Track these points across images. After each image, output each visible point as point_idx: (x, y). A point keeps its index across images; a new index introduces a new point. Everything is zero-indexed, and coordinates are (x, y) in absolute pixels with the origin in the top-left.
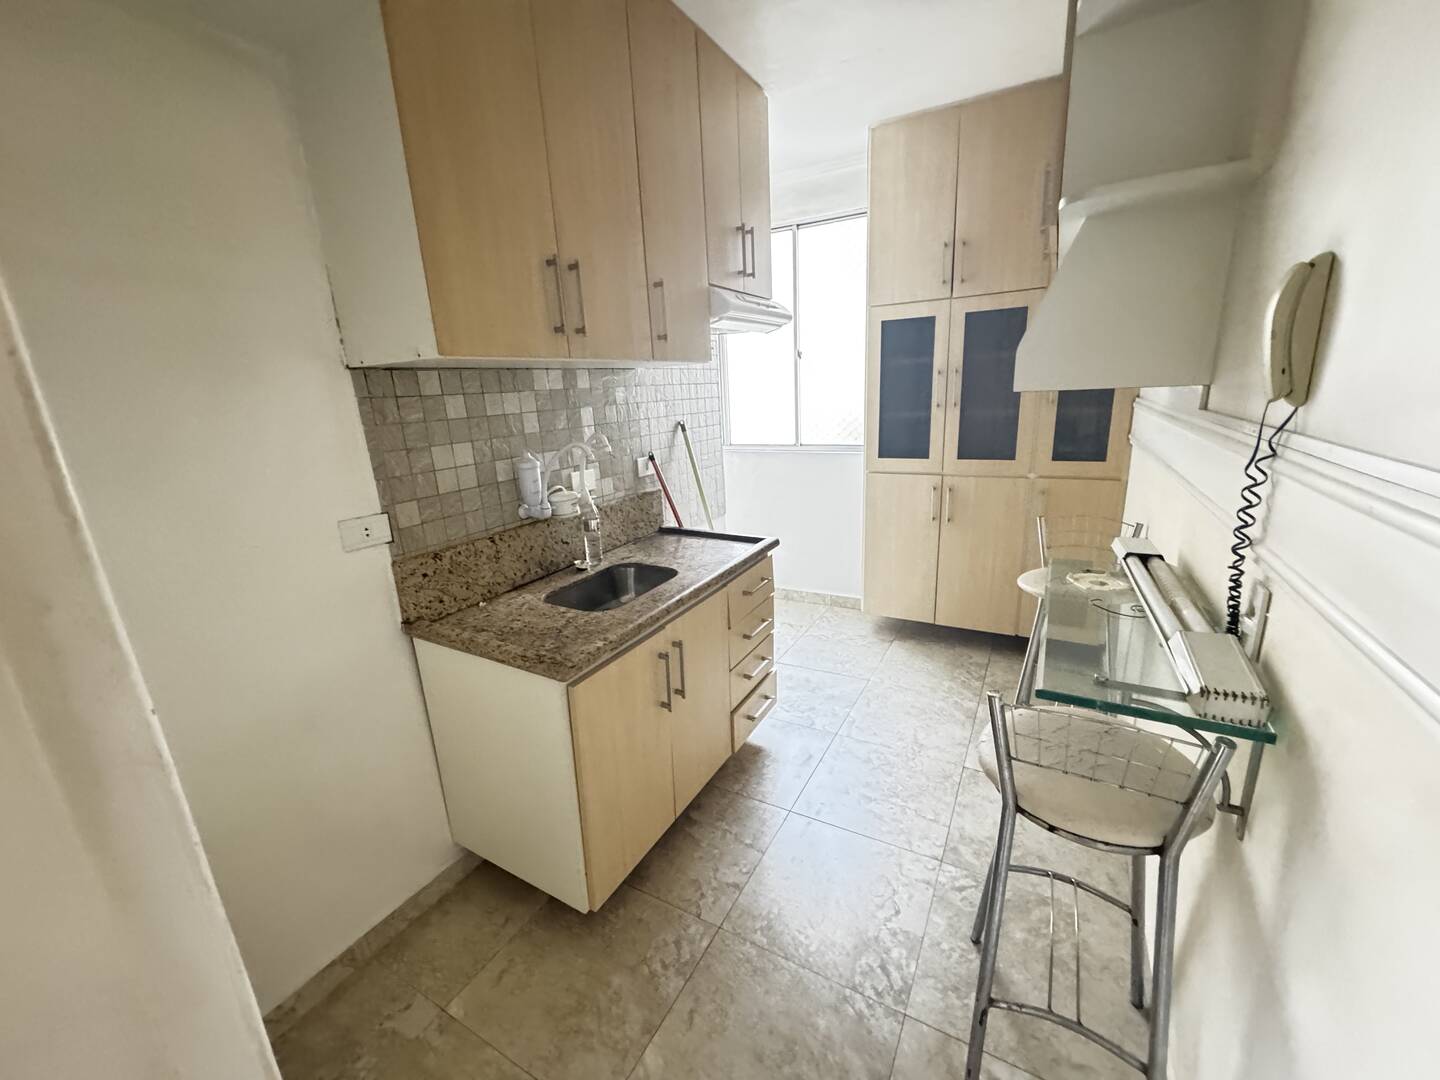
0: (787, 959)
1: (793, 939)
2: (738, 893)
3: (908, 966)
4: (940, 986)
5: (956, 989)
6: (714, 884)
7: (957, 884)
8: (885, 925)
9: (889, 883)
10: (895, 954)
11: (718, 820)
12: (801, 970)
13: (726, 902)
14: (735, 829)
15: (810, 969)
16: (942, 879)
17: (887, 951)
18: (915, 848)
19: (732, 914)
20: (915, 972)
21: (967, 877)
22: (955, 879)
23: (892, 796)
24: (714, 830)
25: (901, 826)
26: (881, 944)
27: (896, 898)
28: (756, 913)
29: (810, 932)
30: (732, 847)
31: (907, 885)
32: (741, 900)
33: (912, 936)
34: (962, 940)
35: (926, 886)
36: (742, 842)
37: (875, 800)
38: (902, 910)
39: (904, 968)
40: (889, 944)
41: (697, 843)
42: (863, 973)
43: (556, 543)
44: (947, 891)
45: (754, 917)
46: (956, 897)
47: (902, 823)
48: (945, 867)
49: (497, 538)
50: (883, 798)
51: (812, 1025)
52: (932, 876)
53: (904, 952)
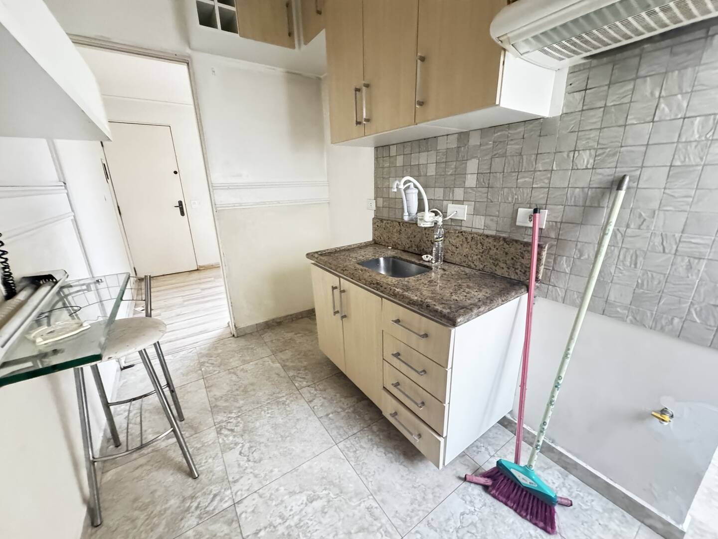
0: (268, 403)
1: (272, 409)
2: (307, 400)
3: (223, 440)
4: (206, 444)
5: (199, 449)
6: (317, 396)
7: (218, 498)
8: (242, 443)
9: (255, 462)
10: (231, 438)
11: (355, 410)
12: (260, 405)
13: (307, 396)
14: (343, 414)
15: (257, 408)
16: (228, 492)
17: (234, 436)
18: (256, 495)
19: (300, 395)
20: (219, 440)
21: (214, 509)
22: (221, 500)
23: (300, 520)
24: (349, 406)
25: (274, 503)
26: (239, 436)
27: (246, 458)
28: (293, 403)
29: (269, 415)
30: (333, 408)
31: (245, 470)
32: (303, 400)
33: (228, 450)
34: (204, 470)
35: (235, 479)
36: (332, 413)
37: (306, 504)
38: (240, 456)
39: (224, 437)
40: (236, 438)
41: (346, 397)
42: (238, 422)
43: (428, 241)
44: (222, 488)
45: (292, 401)
46: (215, 489)
47: (276, 505)
48: (230, 503)
49: (401, 224)
50: (303, 512)
51: (243, 400)
52: (235, 488)
53: (227, 442)
